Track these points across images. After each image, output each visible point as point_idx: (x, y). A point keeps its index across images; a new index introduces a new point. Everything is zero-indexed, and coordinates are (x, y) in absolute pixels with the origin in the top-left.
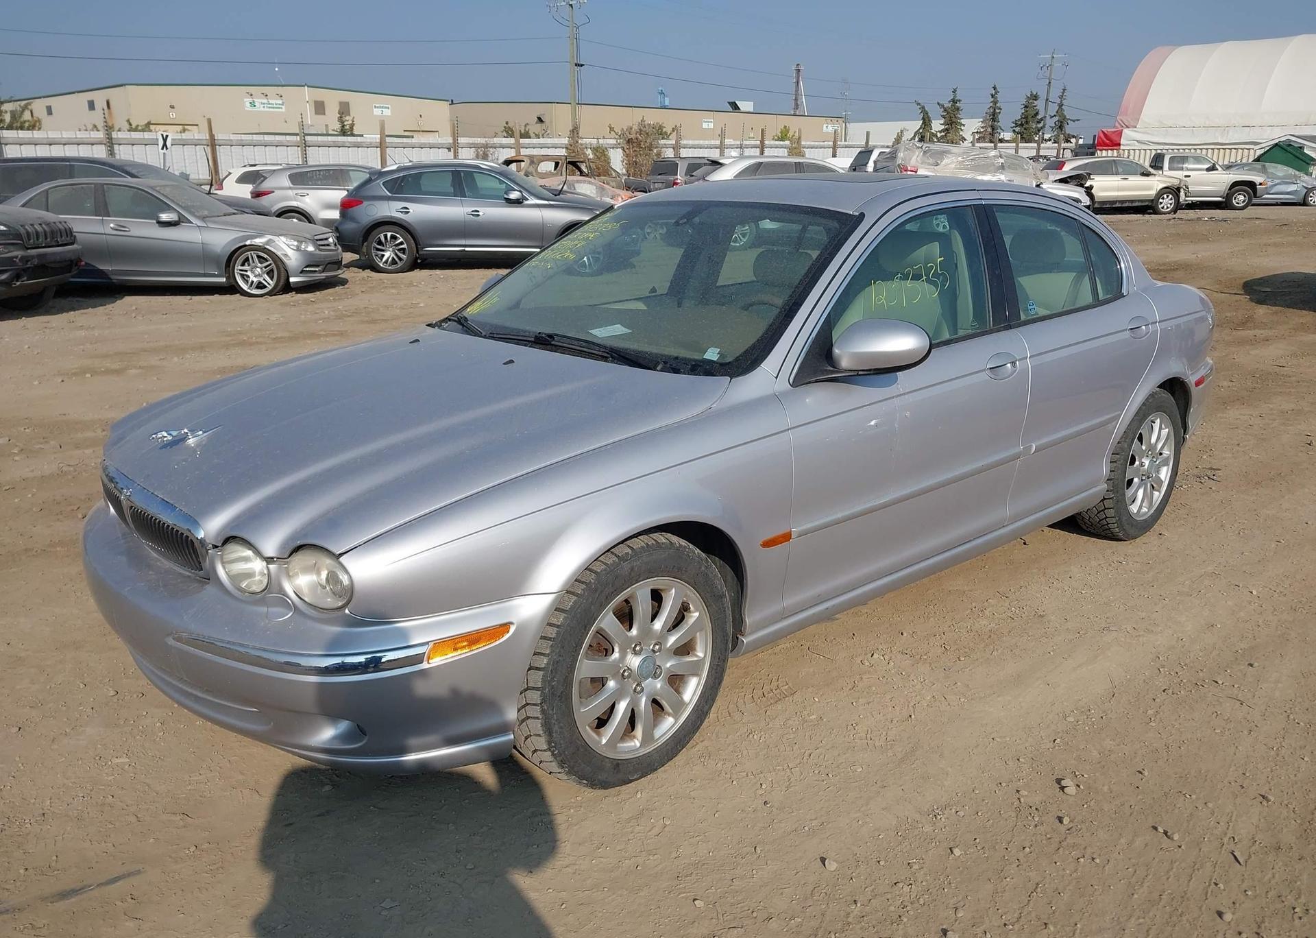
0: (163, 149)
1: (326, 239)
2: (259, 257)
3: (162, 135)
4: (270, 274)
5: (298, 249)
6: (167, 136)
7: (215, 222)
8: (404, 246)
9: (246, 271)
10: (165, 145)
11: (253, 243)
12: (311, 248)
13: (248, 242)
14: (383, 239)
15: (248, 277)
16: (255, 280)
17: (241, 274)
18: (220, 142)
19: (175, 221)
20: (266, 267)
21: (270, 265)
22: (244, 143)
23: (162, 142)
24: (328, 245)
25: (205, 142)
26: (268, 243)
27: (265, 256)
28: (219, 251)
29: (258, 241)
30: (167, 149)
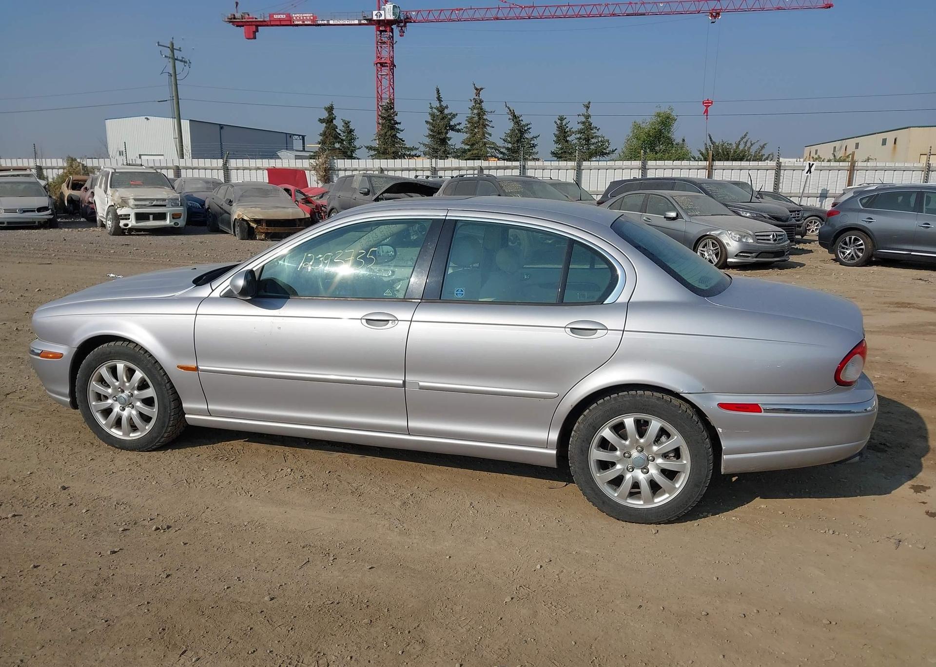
0: (807, 173)
1: (769, 236)
2: (713, 243)
3: (810, 164)
4: (717, 255)
5: (740, 240)
6: (813, 164)
7: (695, 219)
8: (863, 247)
9: (704, 251)
10: (809, 171)
11: (711, 234)
12: (751, 241)
13: (708, 233)
14: (847, 240)
15: (705, 255)
16: (708, 257)
17: (701, 253)
18: (858, 168)
19: (674, 218)
20: (715, 250)
21: (718, 248)
22: (877, 168)
23: (808, 168)
24: (769, 240)
25: (846, 168)
26: (719, 234)
27: (716, 243)
28: (692, 237)
29: (713, 233)
30: (810, 173)
